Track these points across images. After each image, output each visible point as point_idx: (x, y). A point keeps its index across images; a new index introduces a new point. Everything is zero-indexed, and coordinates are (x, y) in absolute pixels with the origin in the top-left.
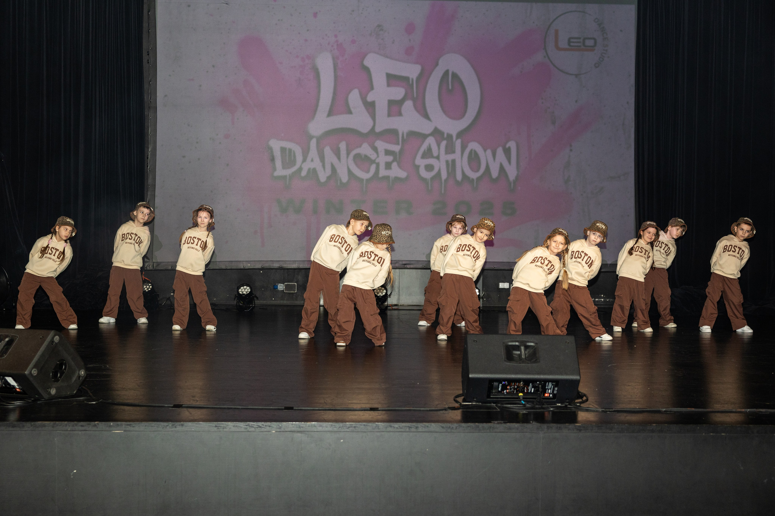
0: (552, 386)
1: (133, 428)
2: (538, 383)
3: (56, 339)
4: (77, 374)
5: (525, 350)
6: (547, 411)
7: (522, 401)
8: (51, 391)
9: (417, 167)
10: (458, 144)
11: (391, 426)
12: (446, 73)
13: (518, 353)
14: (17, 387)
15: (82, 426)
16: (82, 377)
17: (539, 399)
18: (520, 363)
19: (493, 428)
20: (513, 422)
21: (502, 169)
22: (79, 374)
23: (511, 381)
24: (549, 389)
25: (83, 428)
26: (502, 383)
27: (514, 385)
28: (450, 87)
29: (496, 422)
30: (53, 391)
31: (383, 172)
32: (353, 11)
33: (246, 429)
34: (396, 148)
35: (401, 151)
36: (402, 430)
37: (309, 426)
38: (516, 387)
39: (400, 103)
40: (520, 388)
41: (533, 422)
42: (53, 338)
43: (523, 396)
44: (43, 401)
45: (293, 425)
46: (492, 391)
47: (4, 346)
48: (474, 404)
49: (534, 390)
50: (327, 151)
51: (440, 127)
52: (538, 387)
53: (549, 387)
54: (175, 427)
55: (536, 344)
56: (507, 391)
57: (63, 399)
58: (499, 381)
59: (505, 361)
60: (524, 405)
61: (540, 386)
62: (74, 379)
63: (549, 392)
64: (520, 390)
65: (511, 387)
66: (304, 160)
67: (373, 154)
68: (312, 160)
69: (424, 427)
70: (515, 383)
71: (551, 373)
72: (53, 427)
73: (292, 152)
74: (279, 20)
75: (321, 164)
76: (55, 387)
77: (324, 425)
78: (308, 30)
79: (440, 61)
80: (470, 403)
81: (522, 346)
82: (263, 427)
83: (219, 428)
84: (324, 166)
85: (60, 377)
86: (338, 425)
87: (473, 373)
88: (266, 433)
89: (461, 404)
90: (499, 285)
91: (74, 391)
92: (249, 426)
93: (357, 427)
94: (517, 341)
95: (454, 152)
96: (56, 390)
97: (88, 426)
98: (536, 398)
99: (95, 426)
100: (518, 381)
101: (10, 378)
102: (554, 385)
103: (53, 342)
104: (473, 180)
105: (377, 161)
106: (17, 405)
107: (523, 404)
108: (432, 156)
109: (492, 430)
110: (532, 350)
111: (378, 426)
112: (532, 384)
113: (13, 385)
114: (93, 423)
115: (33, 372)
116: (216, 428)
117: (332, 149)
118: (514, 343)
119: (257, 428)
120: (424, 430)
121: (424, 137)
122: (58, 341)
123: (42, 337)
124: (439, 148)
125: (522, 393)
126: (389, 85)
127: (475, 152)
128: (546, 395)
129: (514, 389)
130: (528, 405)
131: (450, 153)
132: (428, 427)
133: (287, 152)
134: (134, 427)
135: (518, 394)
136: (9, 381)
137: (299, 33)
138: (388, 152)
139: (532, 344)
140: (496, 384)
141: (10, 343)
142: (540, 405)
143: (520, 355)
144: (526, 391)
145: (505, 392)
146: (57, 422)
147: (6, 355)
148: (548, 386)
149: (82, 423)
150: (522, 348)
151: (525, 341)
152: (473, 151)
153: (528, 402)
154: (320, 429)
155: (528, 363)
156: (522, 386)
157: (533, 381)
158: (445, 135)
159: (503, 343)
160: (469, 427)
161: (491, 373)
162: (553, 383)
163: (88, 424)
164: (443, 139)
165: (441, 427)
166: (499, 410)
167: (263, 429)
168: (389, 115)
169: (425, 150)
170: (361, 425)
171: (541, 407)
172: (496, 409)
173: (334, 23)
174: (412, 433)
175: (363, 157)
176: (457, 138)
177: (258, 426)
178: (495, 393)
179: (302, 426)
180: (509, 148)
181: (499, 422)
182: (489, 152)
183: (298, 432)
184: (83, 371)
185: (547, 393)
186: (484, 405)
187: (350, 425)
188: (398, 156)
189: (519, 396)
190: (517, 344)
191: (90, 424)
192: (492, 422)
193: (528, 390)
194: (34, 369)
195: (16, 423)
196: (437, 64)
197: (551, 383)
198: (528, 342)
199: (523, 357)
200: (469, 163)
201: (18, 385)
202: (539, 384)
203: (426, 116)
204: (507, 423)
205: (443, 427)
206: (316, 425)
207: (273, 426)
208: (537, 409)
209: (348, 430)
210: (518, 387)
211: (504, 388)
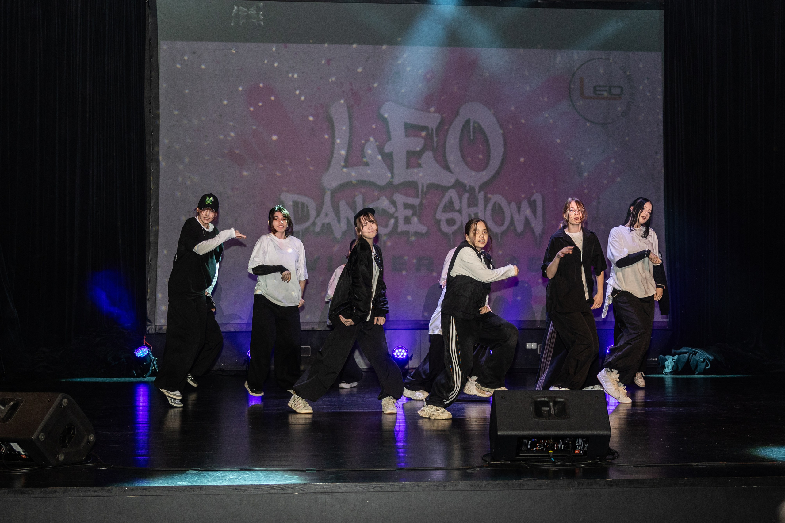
0: (582, 442)
1: (149, 493)
2: (568, 439)
3: (65, 402)
4: (86, 439)
5: (554, 406)
6: (577, 468)
7: (552, 459)
8: (59, 457)
9: (439, 221)
10: (481, 196)
11: (418, 485)
12: (468, 122)
13: (547, 409)
14: (23, 454)
15: (95, 491)
16: (91, 442)
17: (569, 456)
18: (549, 419)
19: (523, 485)
20: (543, 479)
21: (527, 222)
22: (88, 439)
23: (540, 438)
24: (579, 446)
25: (96, 494)
26: (531, 441)
27: (544, 442)
28: (472, 138)
29: (526, 479)
30: (61, 457)
31: (402, 227)
32: (369, 58)
33: (268, 491)
34: (416, 202)
35: (421, 204)
36: (429, 489)
37: (333, 487)
38: (545, 444)
39: (419, 154)
40: (550, 445)
41: (563, 478)
42: (61, 401)
43: (553, 453)
44: (51, 467)
45: (317, 486)
46: (521, 449)
47: (8, 411)
48: (503, 463)
49: (564, 446)
50: (343, 204)
51: (462, 179)
52: (568, 444)
53: (580, 444)
54: (194, 491)
55: (565, 399)
56: (537, 448)
57: (72, 465)
58: (529, 438)
59: (534, 417)
60: (554, 462)
61: (570, 442)
62: (83, 444)
63: (580, 449)
64: (550, 447)
65: (540, 444)
66: (318, 215)
67: (391, 208)
68: (327, 215)
69: (452, 486)
70: (545, 441)
71: (581, 430)
72: (64, 493)
73: (305, 206)
74: (290, 67)
75: (336, 219)
76: (63, 453)
77: (349, 486)
78: (321, 78)
79: (462, 109)
80: (499, 462)
81: (551, 402)
82: (285, 489)
83: (240, 490)
84: (339, 221)
85: (69, 442)
86: (364, 485)
87: (501, 430)
88: (288, 495)
89: (489, 463)
90: (526, 346)
91: (83, 457)
92: (271, 488)
93: (383, 487)
94: (546, 397)
95: (476, 205)
96: (65, 455)
97: (102, 491)
98: (567, 455)
99: (109, 490)
100: (548, 437)
101: (16, 444)
102: (584, 441)
103: (61, 405)
104: (497, 234)
105: (395, 215)
106: (23, 473)
107: (552, 462)
108: (453, 210)
109: (522, 487)
110: (561, 406)
111: (405, 486)
112: (562, 441)
113: (18, 452)
114: (106, 488)
115: (40, 437)
116: (237, 490)
117: (348, 204)
118: (543, 399)
119: (280, 489)
120: (451, 489)
121: (445, 189)
122: (66, 404)
123: (50, 400)
124: (461, 201)
125: (551, 450)
126: (407, 135)
127: (499, 204)
128: (577, 452)
129: (544, 446)
130: (558, 463)
131: (472, 207)
132: (456, 485)
133: (300, 206)
134: (149, 491)
135: (549, 451)
136: (14, 447)
137: (312, 81)
138: (407, 206)
139: (561, 400)
140: (524, 441)
141: (14, 408)
142: (571, 462)
143: (549, 411)
144: (555, 448)
145: (534, 449)
146: (69, 488)
147: (10, 420)
148: (578, 443)
149: (95, 488)
150: (552, 404)
151: (554, 397)
152: (497, 205)
153: (558, 460)
154: (345, 489)
155: (557, 419)
156: (552, 443)
157: (563, 437)
158: (467, 188)
159: (532, 399)
160: (498, 484)
161: (520, 430)
162: (583, 440)
163: (101, 490)
164: (466, 191)
165: (470, 485)
166: (528, 468)
167: (285, 491)
168: (408, 166)
169: (446, 204)
170: (387, 485)
171: (572, 464)
172: (526, 467)
173: (349, 70)
174: (439, 492)
175: (381, 211)
176: (480, 191)
177: (280, 487)
178: (524, 450)
179: (326, 486)
180: (535, 201)
181: (528, 479)
182: (513, 205)
183: (322, 493)
184: (92, 436)
185: (577, 450)
186: (513, 463)
187: (376, 485)
188: (417, 210)
189: (549, 453)
190: (546, 399)
191: (103, 489)
192: (522, 479)
193: (557, 447)
194: (42, 434)
195: (25, 489)
196: (457, 113)
197: (581, 439)
198: (557, 397)
199: (552, 413)
200: (493, 218)
201: (24, 452)
202: (569, 441)
203: (447, 168)
204: (537, 479)
205: (471, 485)
206: (340, 485)
207: (296, 487)
208: (567, 466)
209: (373, 490)
210: (548, 444)
211: (534, 445)
